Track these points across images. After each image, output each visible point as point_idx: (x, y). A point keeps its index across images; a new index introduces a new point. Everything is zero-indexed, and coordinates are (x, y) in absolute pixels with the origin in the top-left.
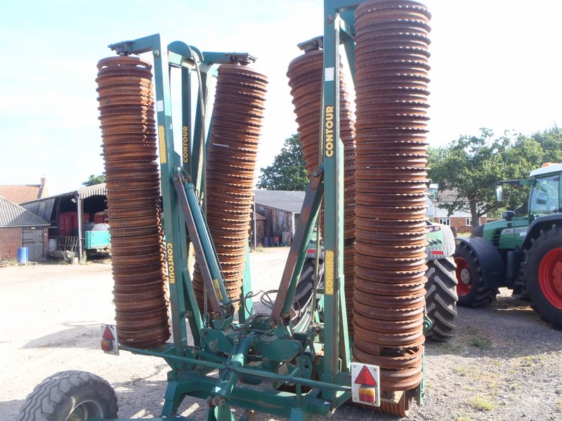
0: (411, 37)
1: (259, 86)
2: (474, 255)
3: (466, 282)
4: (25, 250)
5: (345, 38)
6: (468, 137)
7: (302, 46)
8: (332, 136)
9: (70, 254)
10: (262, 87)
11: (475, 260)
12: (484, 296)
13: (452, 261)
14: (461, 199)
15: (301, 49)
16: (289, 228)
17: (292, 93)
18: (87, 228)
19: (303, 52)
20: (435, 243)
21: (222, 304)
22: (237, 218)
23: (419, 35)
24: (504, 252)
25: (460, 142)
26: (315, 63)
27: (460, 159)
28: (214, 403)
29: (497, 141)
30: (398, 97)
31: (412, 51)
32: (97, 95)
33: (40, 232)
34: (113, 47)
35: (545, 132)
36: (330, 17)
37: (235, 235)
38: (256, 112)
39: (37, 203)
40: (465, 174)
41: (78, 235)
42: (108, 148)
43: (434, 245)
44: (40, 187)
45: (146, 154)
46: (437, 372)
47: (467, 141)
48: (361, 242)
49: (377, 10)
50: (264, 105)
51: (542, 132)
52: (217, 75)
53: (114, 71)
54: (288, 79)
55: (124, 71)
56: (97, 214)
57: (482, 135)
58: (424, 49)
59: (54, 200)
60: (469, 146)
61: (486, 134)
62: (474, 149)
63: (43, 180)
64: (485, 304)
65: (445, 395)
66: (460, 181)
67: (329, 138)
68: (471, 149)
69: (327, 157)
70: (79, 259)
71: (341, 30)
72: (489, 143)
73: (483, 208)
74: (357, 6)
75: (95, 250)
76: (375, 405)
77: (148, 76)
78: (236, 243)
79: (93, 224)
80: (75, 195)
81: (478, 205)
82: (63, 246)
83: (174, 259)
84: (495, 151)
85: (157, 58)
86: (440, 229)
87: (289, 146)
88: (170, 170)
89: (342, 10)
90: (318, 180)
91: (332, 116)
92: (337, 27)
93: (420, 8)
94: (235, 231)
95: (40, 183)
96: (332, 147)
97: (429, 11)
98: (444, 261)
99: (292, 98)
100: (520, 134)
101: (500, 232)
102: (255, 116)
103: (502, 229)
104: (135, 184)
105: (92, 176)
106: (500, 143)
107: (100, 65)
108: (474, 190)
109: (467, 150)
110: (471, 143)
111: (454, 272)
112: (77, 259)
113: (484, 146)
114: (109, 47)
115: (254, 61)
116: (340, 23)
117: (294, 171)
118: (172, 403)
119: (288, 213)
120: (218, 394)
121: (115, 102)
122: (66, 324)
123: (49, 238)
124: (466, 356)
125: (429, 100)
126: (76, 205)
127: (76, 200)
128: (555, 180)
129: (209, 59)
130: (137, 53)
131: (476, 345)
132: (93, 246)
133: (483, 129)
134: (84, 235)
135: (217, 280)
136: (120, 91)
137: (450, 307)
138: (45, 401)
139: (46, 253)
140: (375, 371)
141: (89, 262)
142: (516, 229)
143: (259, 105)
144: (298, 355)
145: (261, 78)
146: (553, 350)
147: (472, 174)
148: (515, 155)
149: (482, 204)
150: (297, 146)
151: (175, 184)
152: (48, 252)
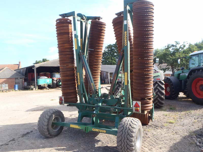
0: (148, 12)
1: (104, 26)
2: (171, 82)
3: (169, 91)
4: (17, 85)
5: (130, 12)
6: (171, 45)
7: (116, 14)
8: (126, 40)
9: (32, 87)
10: (104, 27)
11: (172, 83)
12: (174, 96)
13: (163, 82)
14: (168, 66)
15: (116, 15)
16: (108, 77)
17: (114, 28)
18: (38, 78)
19: (117, 16)
20: (158, 76)
21: (94, 90)
22: (97, 66)
23: (151, 11)
24: (181, 81)
25: (168, 46)
26: (121, 19)
27: (168, 52)
28: (94, 116)
29: (181, 46)
30: (145, 28)
31: (148, 15)
32: (56, 30)
33: (21, 80)
34: (60, 15)
35: (199, 43)
36: (125, 6)
37: (97, 71)
38: (103, 34)
39: (20, 70)
40: (170, 58)
41: (35, 80)
42: (59, 45)
43: (157, 77)
44: (19, 65)
45: (71, 47)
46: (158, 115)
47: (170, 46)
48: (135, 69)
49: (139, 4)
50: (105, 32)
51: (198, 43)
52: (91, 23)
53: (61, 22)
54: (113, 24)
55: (64, 22)
56: (40, 73)
57: (176, 44)
58: (152, 15)
59: (26, 68)
60: (171, 48)
61: (177, 43)
62: (173, 49)
63: (20, 62)
64: (175, 98)
65: (160, 120)
66: (168, 60)
67: (125, 40)
68: (172, 49)
69: (125, 46)
70: (35, 89)
71: (128, 10)
72: (178, 47)
73: (176, 70)
74: (133, 3)
75: (41, 85)
76: (139, 113)
77: (71, 24)
78: (97, 73)
79: (39, 77)
80: (33, 66)
81: (175, 69)
82: (29, 84)
83: (80, 77)
84: (180, 49)
85: (74, 18)
86: (159, 72)
87: (107, 49)
88: (78, 51)
89: (129, 4)
90: (122, 53)
91: (126, 34)
92: (127, 9)
93: (151, 3)
94: (97, 70)
95: (18, 64)
96: (126, 43)
97: (153, 4)
98: (160, 82)
99: (114, 30)
100: (190, 43)
101: (180, 75)
102: (102, 35)
103: (181, 73)
104: (68, 55)
105: (36, 61)
106: (182, 47)
107: (56, 21)
108: (173, 63)
109: (170, 49)
110: (172, 47)
111: (164, 85)
112: (35, 88)
113: (177, 48)
114: (59, 15)
115: (102, 19)
116: (128, 8)
117: (109, 58)
118: (80, 118)
119: (107, 72)
120: (95, 113)
121: (62, 31)
122: (37, 106)
123: (24, 82)
124: (168, 111)
125: (154, 29)
126: (34, 70)
127: (34, 68)
128: (197, 56)
129: (88, 18)
130: (67, 17)
131: (171, 109)
132: (40, 84)
133: (176, 42)
134: (37, 81)
135: (92, 83)
136: (63, 28)
137: (162, 96)
138: (46, 115)
139: (23, 87)
140: (139, 103)
141: (39, 90)
142: (185, 73)
143: (104, 32)
144: (117, 103)
145: (104, 24)
146: (196, 109)
147: (172, 58)
148: (188, 51)
149: (176, 68)
150: (110, 49)
151: (80, 55)
152: (24, 87)
